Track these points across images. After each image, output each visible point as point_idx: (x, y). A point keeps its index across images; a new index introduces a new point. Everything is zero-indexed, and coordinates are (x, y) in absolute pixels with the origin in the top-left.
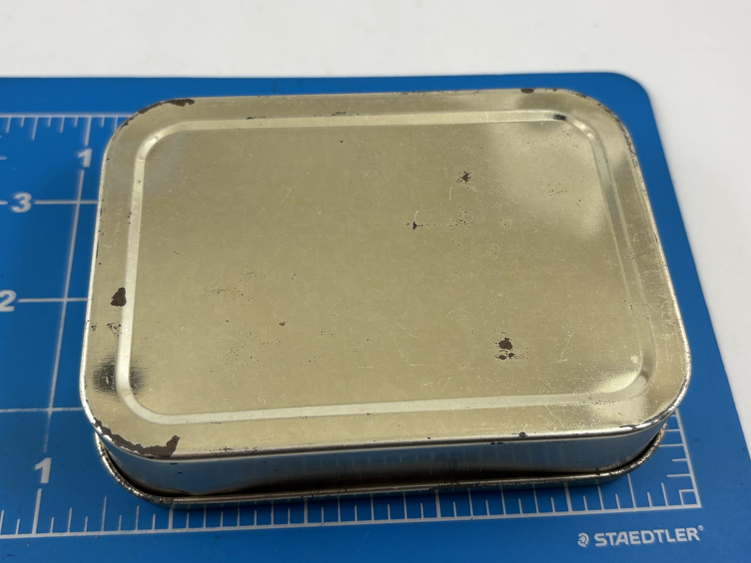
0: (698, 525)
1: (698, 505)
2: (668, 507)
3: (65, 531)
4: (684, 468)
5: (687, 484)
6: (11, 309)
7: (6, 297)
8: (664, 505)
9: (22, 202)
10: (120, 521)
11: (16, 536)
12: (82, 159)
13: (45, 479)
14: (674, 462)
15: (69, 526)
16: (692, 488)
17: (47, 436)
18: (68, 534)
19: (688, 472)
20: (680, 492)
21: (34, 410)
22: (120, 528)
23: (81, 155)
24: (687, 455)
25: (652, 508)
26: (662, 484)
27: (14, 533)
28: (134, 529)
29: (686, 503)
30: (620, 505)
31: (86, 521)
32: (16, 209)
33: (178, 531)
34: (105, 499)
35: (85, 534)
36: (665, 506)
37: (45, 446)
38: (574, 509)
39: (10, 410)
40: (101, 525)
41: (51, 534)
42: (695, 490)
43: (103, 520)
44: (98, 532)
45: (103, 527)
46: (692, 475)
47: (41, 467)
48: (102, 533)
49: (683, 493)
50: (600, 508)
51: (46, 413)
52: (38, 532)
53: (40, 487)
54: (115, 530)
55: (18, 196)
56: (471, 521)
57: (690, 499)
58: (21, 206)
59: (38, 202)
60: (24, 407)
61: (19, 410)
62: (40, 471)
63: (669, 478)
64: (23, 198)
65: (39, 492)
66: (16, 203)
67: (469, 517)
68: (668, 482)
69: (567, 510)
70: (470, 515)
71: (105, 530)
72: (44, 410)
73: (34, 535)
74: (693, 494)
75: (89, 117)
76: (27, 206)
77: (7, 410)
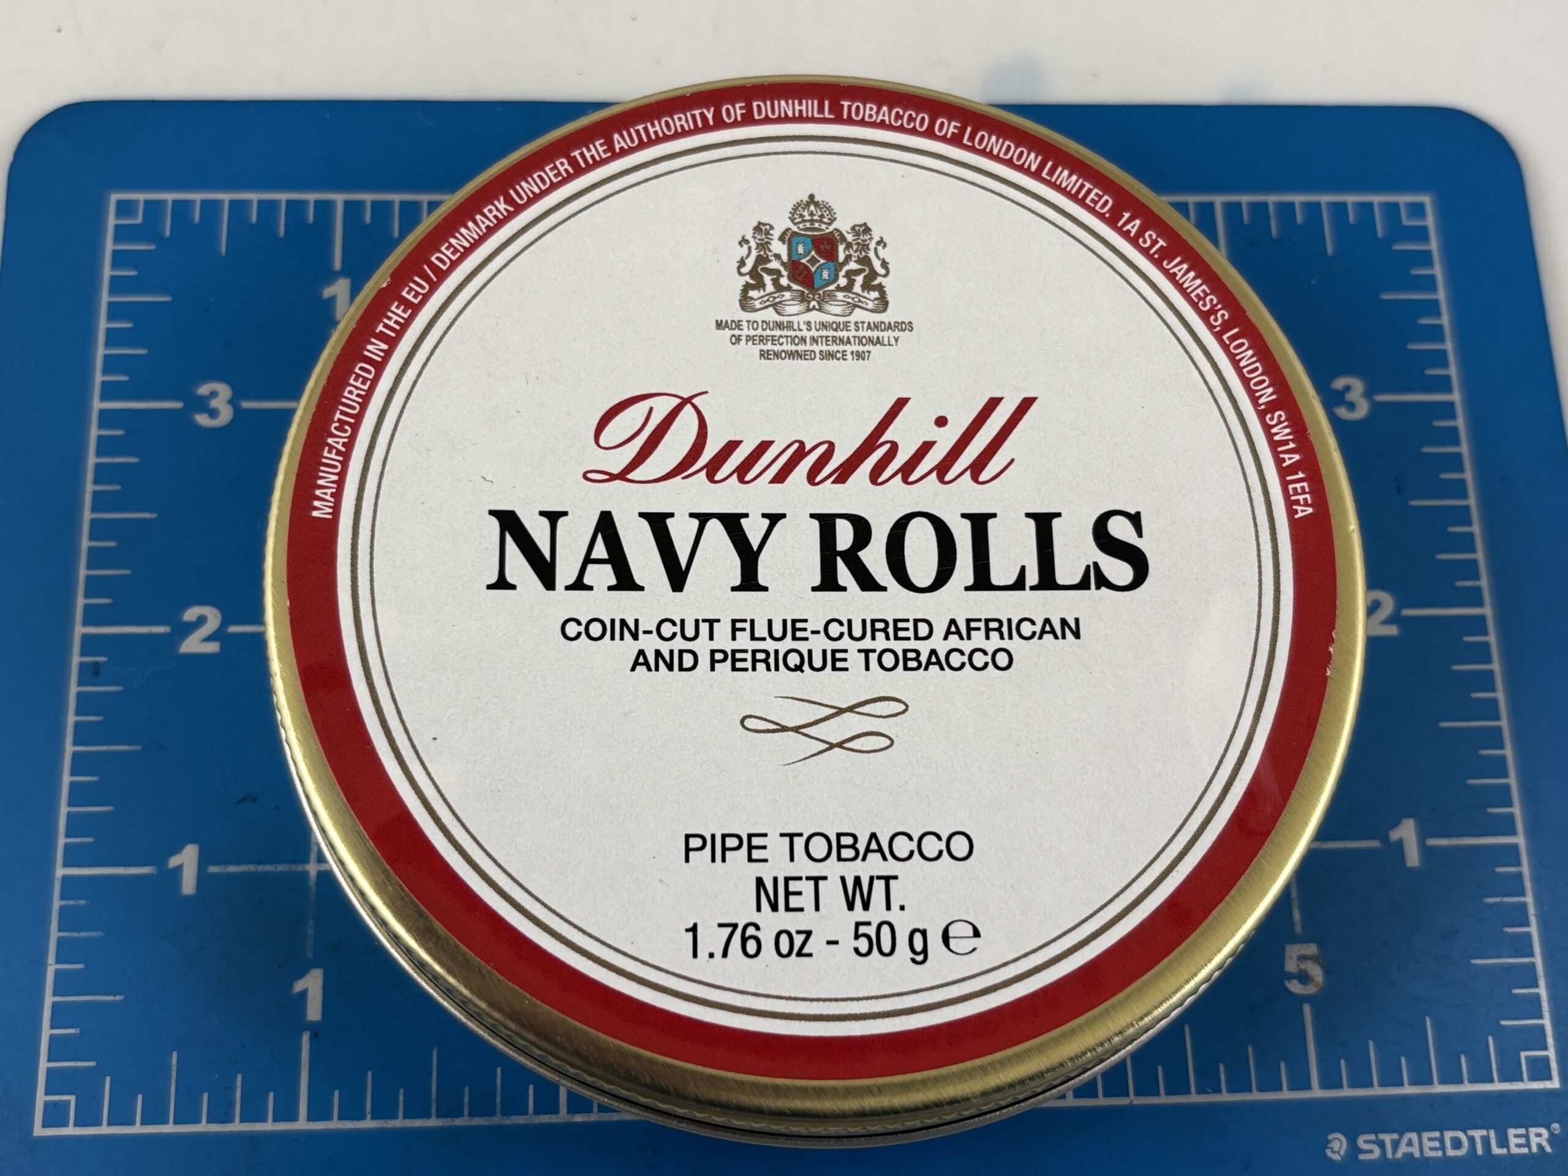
0: (1551, 1124)
1: (1555, 1084)
2: (1498, 1086)
3: (362, 1117)
4: (1532, 1007)
5: (1537, 1038)
6: (213, 647)
7: (201, 620)
8: (1491, 1081)
9: (214, 403)
10: (466, 1099)
11: (269, 1126)
12: (332, 300)
13: (314, 1012)
14: (1516, 996)
15: (369, 1107)
16: (1545, 1048)
17: (311, 922)
18: (369, 1124)
19: (1541, 1017)
20: (1523, 1055)
21: (281, 868)
22: (466, 1112)
23: (328, 292)
24: (1542, 983)
25: (1467, 1087)
26: (1491, 1040)
27: (263, 1120)
28: (494, 1114)
29: (1532, 1078)
30: (1408, 1080)
31: (401, 1098)
32: (202, 420)
33: (579, 1118)
34: (435, 1053)
35: (398, 1123)
36: (1492, 1084)
37: (309, 943)
38: (1324, 1086)
39: (232, 869)
40: (429, 1106)
41: (334, 1124)
42: (1551, 1053)
43: (434, 1097)
44: (425, 1119)
45: (434, 1111)
46: (1547, 1022)
47: (305, 987)
48: (433, 1122)
49: (1527, 1058)
50: (1371, 1085)
51: (306, 874)
52: (311, 1118)
53: (306, 1030)
54: (458, 1117)
55: (204, 390)
56: (1131, 1108)
57: (1540, 1070)
58: (213, 413)
59: (246, 405)
60: (259, 863)
61: (251, 868)
62: (304, 994)
63: (1504, 1027)
64: (214, 394)
65: (306, 1038)
66: (202, 405)
67: (1126, 1098)
68: (1500, 1034)
69: (1308, 1087)
70: (1127, 1095)
71: (438, 1116)
72: (300, 868)
73: (302, 1124)
74: (1546, 1060)
75: (339, 198)
76: (226, 415)
77: (226, 868)
